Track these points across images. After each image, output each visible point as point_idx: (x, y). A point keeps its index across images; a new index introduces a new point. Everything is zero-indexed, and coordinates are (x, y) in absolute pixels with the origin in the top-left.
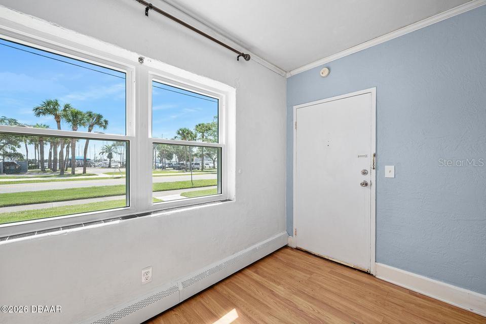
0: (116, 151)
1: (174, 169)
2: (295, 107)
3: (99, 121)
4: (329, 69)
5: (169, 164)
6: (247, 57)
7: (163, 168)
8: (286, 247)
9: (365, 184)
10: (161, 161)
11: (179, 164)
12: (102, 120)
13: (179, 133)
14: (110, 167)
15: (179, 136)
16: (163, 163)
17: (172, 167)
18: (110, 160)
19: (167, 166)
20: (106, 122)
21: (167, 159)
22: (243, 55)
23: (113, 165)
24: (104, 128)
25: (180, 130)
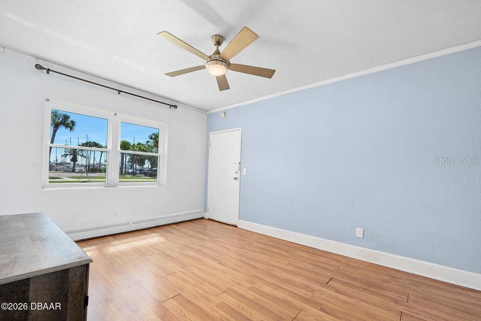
0: (81, 154)
1: (145, 175)
2: (210, 133)
3: (65, 121)
4: (225, 113)
5: (141, 170)
6: (175, 107)
7: (134, 174)
8: (203, 218)
9: (236, 179)
10: (132, 167)
11: (151, 170)
12: (69, 121)
13: (151, 138)
14: (73, 171)
15: (152, 141)
16: (133, 168)
17: (144, 173)
18: (74, 164)
19: (138, 172)
20: (73, 123)
21: (139, 165)
22: (173, 106)
23: (77, 169)
24: (71, 129)
25: (153, 134)
